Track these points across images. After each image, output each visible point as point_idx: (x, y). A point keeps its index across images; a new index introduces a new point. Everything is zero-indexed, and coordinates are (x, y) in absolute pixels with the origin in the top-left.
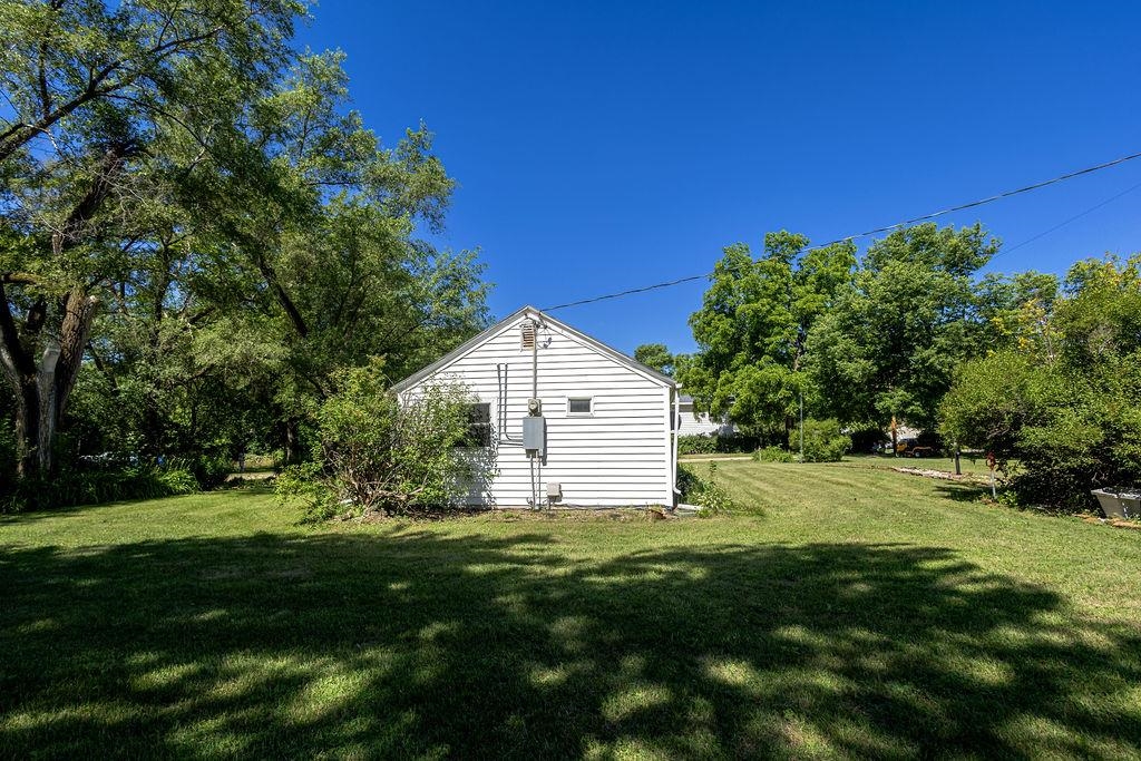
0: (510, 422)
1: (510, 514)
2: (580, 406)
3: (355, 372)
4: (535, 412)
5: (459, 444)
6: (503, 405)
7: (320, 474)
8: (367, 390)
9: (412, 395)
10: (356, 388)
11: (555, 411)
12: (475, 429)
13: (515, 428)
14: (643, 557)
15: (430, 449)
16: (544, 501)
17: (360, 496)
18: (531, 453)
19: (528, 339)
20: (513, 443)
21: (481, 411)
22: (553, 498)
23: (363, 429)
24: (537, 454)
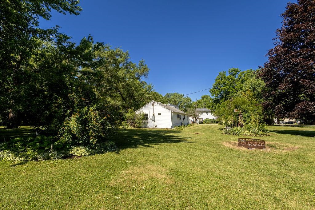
0: (150, 117)
1: (150, 128)
2: (160, 114)
3: (130, 110)
4: (154, 115)
5: (143, 119)
6: (149, 114)
7: (126, 122)
8: (131, 112)
9: (137, 113)
10: (130, 112)
11: (156, 115)
12: (146, 117)
13: (151, 117)
14: (168, 135)
15: (139, 120)
16: (155, 127)
17: (131, 125)
18: (153, 120)
19: (153, 105)
20: (151, 119)
21: (146, 115)
22: (156, 127)
23: (131, 117)
24: (154, 121)
